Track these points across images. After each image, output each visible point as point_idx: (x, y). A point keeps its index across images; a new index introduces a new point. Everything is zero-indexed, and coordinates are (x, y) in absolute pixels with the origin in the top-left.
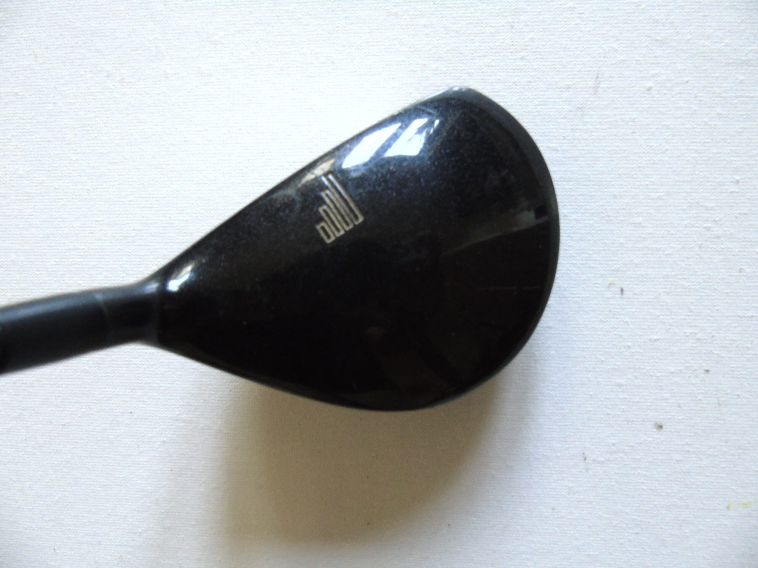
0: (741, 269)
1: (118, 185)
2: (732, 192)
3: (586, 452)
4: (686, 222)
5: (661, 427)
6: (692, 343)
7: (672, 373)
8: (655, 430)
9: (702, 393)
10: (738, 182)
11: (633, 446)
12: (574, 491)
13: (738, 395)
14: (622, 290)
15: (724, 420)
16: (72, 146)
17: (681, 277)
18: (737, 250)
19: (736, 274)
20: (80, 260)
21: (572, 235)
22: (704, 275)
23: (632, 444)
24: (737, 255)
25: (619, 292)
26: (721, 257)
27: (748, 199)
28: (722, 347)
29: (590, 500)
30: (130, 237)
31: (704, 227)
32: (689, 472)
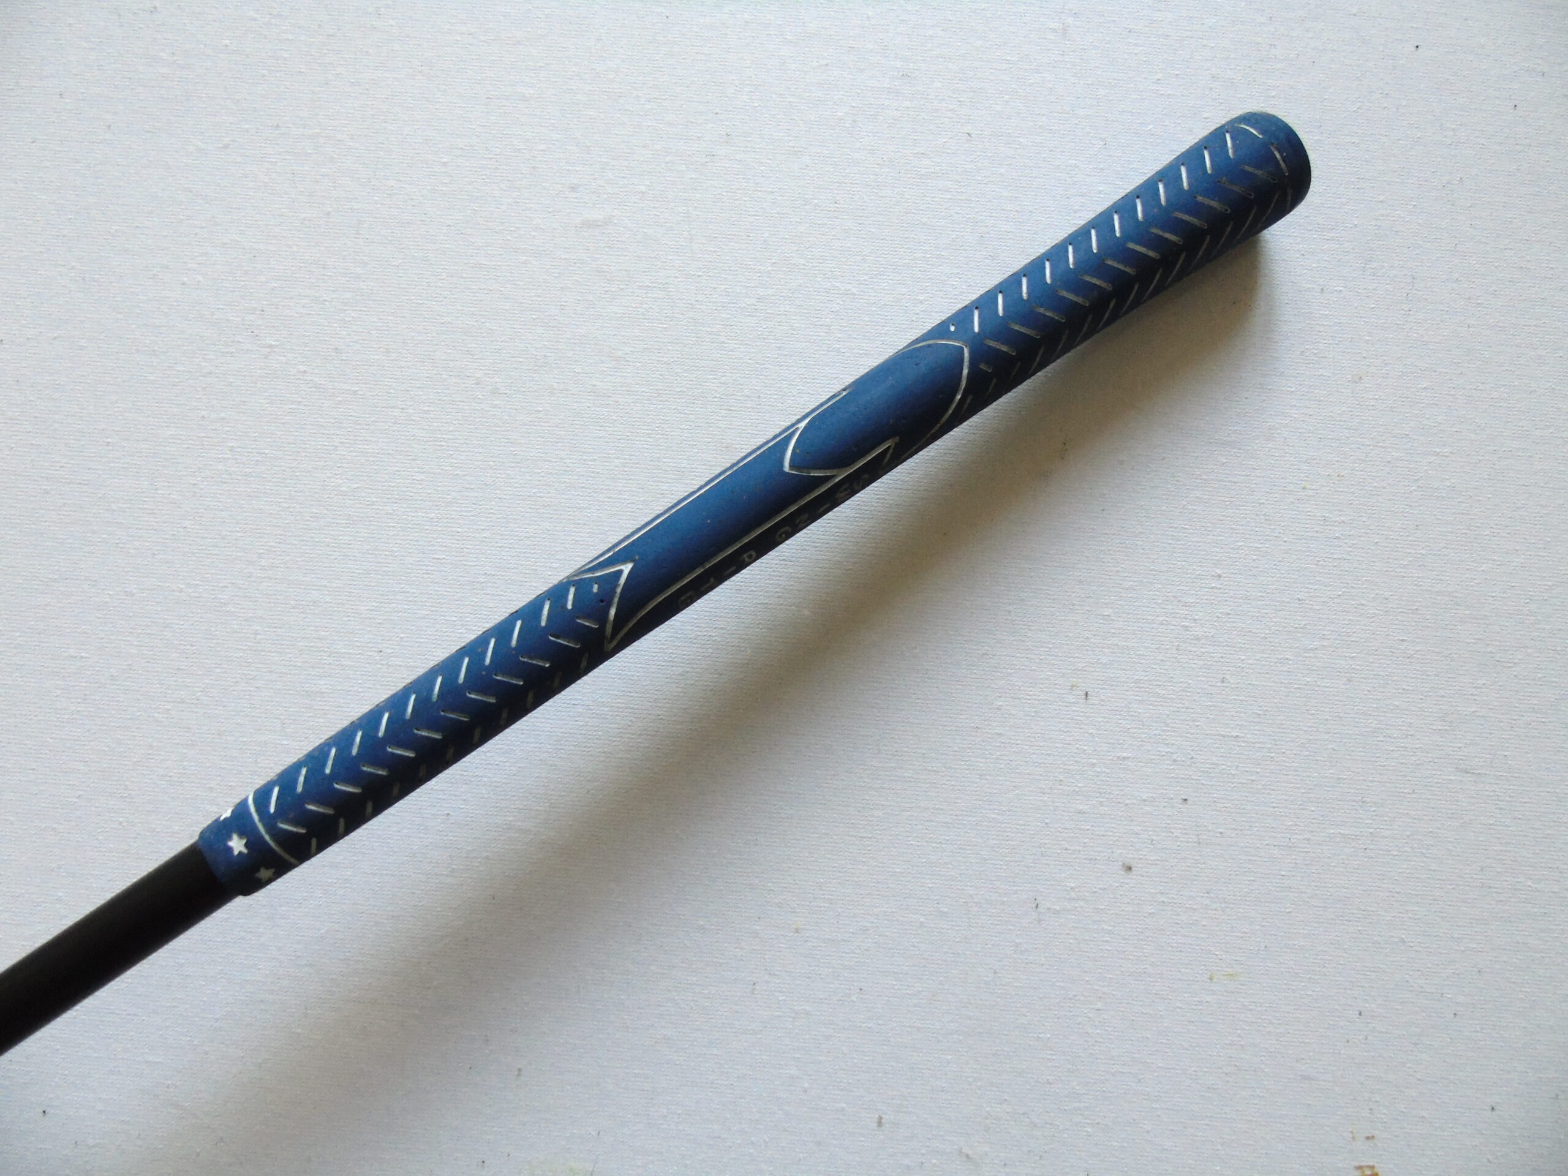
0: (1224, 678)
1: (472, 516)
2: (1213, 588)
3: (1039, 898)
4: (1162, 619)
5: (1130, 869)
6: (1168, 764)
7: (1144, 800)
8: (1123, 873)
9: (1180, 829)
10: (1220, 576)
11: (1095, 892)
12: (1023, 949)
13: (1221, 833)
14: (1087, 694)
15: (1204, 863)
16: (418, 462)
17: (1156, 683)
18: (1219, 655)
19: (1218, 684)
20: (406, 607)
21: (1030, 624)
22: (1181, 682)
23: (1095, 890)
24: (1219, 662)
25: (1084, 697)
26: (1201, 662)
27: (1232, 597)
28: (1202, 771)
29: (1042, 962)
30: (478, 582)
31: (1182, 626)
32: (1164, 930)
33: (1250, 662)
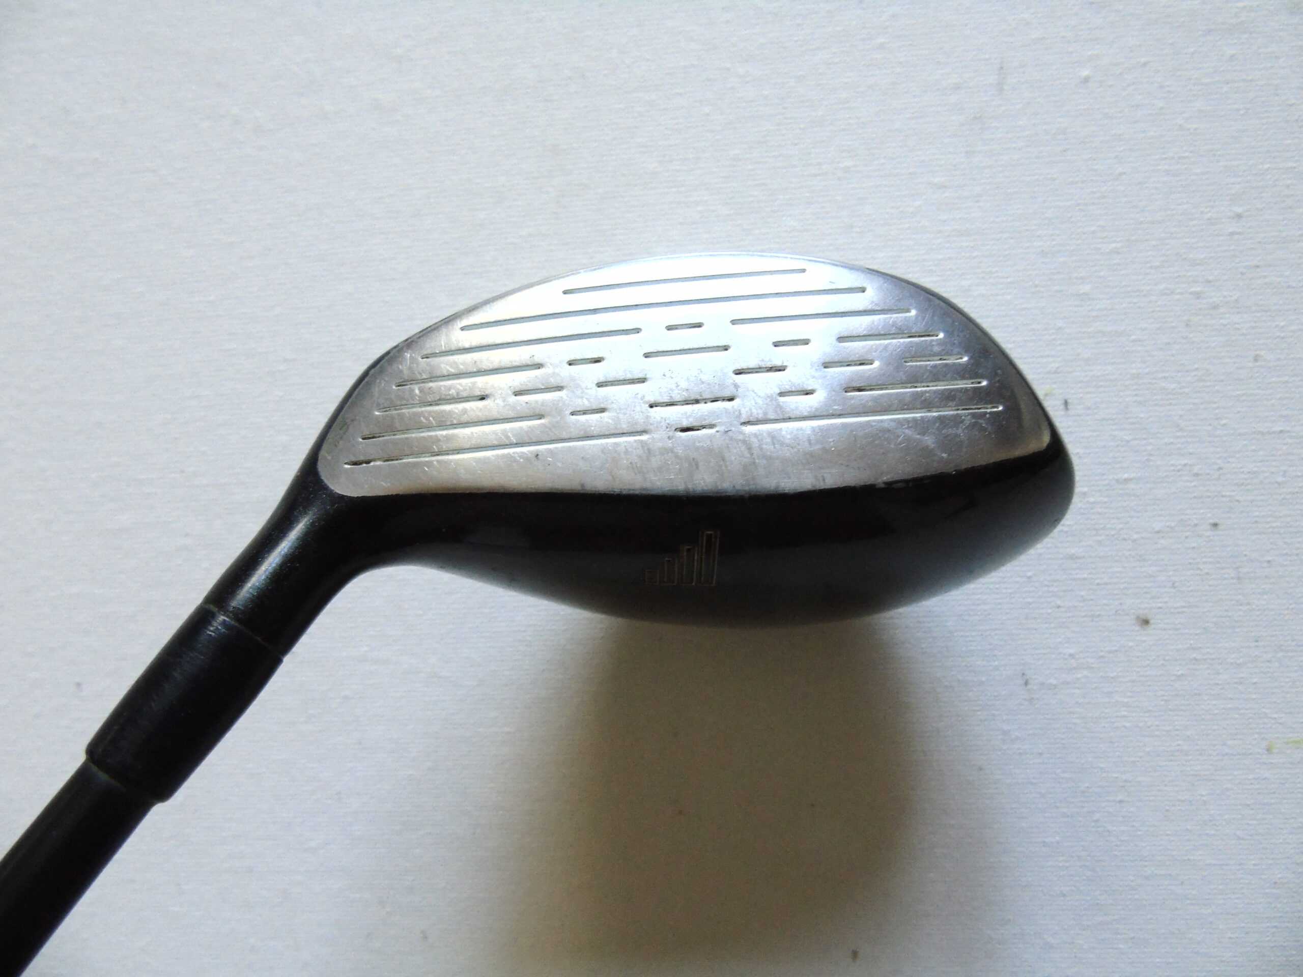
0: (1257, 356)
2: (1232, 234)
3: (1027, 672)
4: (1162, 287)
5: (1146, 622)
6: (1187, 481)
7: (1158, 532)
8: (1137, 628)
9: (1211, 563)
10: (1239, 216)
11: (1102, 657)
12: (1013, 737)
13: (1269, 561)
14: (1066, 403)
15: (1249, 604)
17: (1161, 375)
18: (1247, 326)
19: (1250, 365)
22: (1196, 369)
23: (1102, 654)
24: (1248, 334)
25: (1062, 407)
26: (1223, 339)
27: (1260, 243)
28: (1237, 484)
29: (1040, 751)
31: (1191, 293)
32: (1199, 694)
33: (1292, 328)
